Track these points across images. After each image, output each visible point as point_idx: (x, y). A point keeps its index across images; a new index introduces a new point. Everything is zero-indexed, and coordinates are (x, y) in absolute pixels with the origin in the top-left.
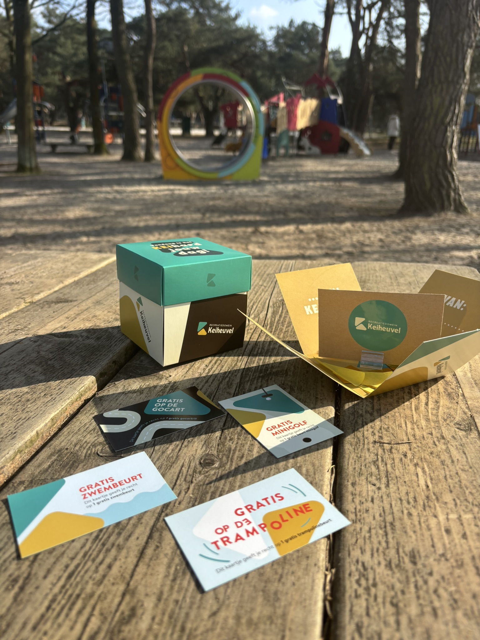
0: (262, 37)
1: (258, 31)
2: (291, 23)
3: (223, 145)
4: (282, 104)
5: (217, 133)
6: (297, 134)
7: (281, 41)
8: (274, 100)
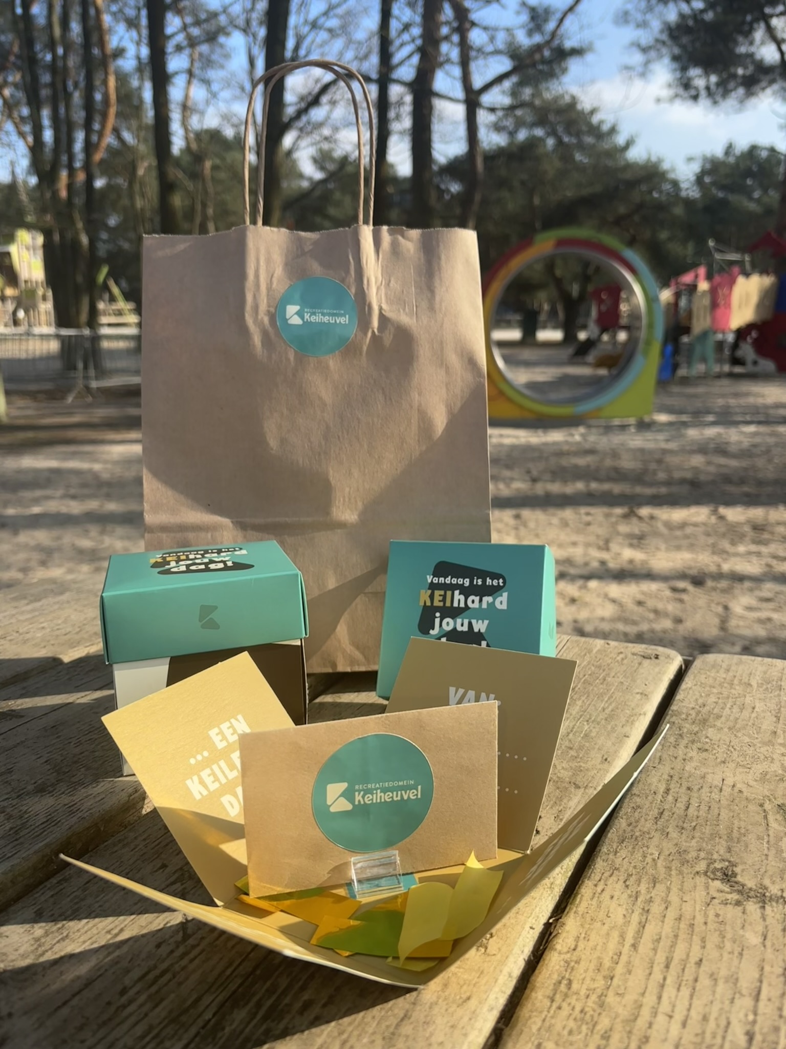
0: (672, 176)
1: (665, 166)
2: (729, 149)
3: (591, 358)
4: (703, 286)
5: (582, 336)
6: (730, 338)
7: (707, 180)
8: (687, 278)
